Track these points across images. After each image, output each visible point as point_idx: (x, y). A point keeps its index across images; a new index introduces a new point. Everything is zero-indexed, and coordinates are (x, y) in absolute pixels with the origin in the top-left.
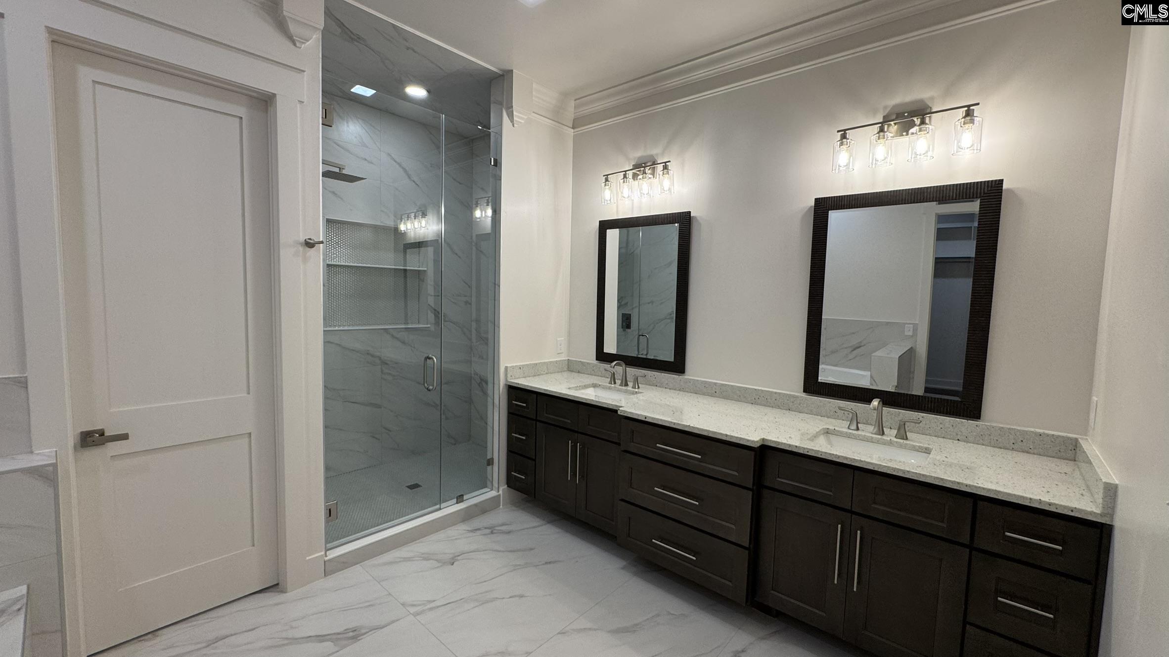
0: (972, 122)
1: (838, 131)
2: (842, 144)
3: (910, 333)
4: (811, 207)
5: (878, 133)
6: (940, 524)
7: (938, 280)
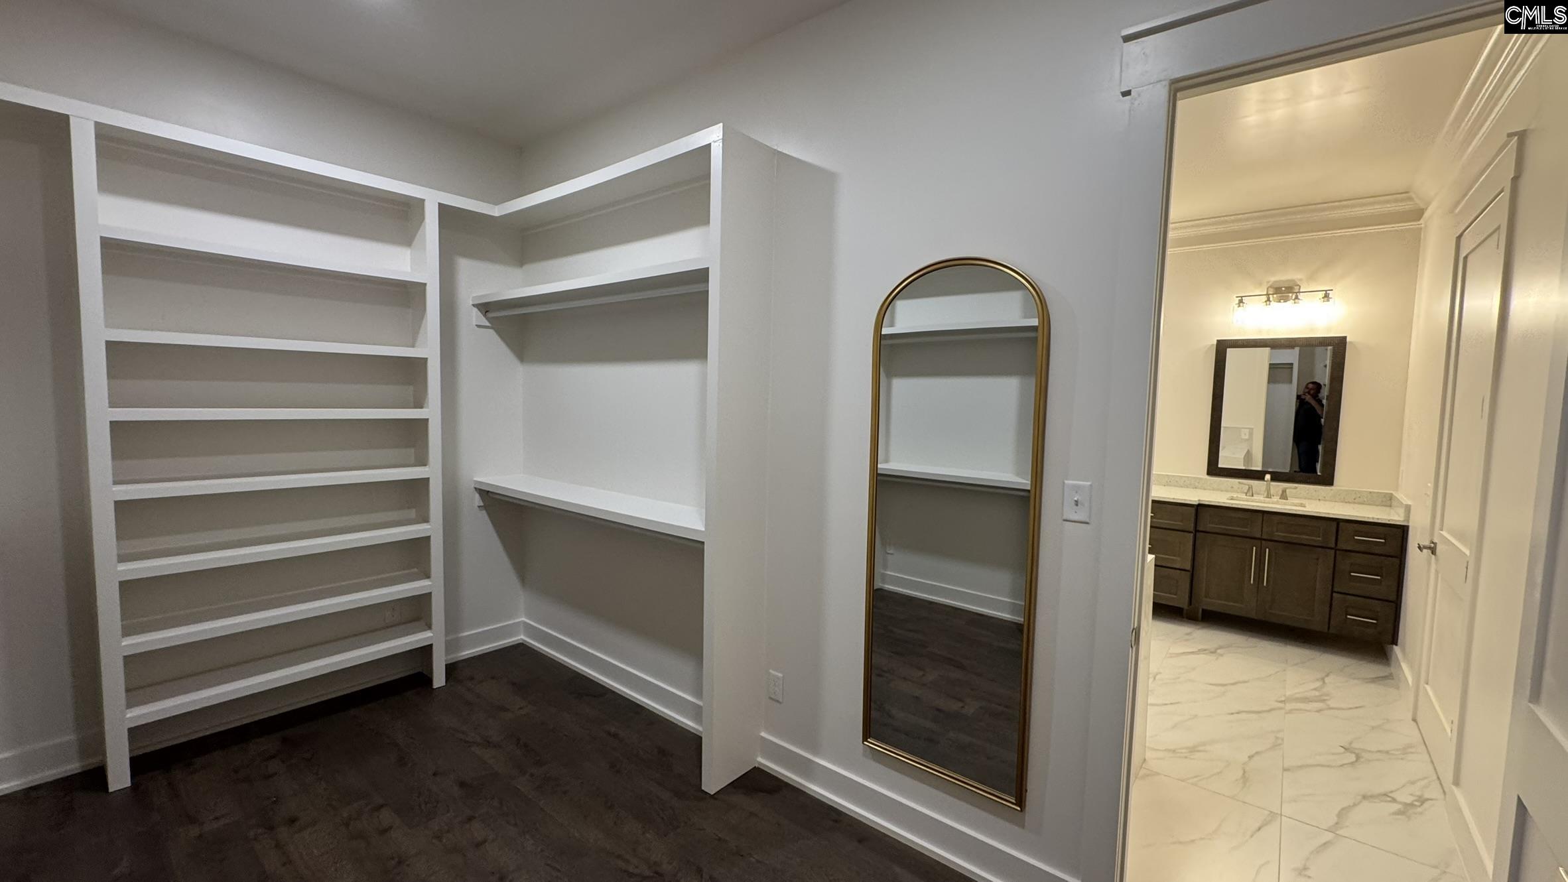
0: (1328, 301)
1: (1237, 297)
2: (1239, 306)
3: (1247, 437)
4: (1213, 345)
5: (1266, 302)
6: (1318, 539)
7: (1272, 386)
